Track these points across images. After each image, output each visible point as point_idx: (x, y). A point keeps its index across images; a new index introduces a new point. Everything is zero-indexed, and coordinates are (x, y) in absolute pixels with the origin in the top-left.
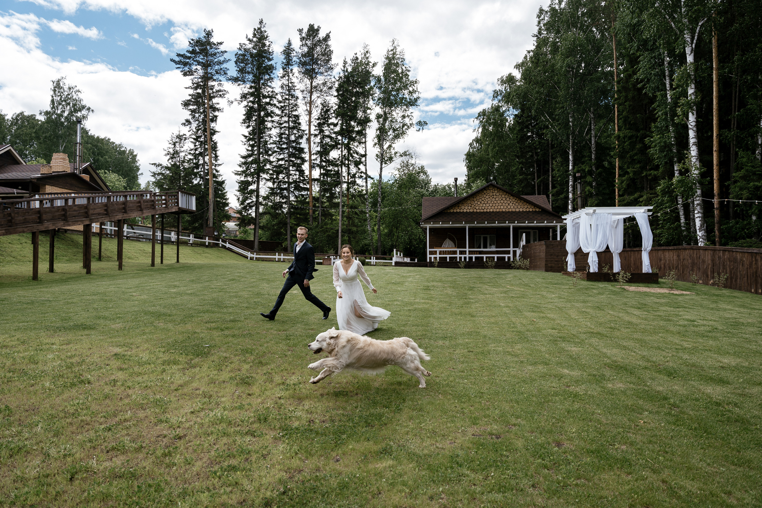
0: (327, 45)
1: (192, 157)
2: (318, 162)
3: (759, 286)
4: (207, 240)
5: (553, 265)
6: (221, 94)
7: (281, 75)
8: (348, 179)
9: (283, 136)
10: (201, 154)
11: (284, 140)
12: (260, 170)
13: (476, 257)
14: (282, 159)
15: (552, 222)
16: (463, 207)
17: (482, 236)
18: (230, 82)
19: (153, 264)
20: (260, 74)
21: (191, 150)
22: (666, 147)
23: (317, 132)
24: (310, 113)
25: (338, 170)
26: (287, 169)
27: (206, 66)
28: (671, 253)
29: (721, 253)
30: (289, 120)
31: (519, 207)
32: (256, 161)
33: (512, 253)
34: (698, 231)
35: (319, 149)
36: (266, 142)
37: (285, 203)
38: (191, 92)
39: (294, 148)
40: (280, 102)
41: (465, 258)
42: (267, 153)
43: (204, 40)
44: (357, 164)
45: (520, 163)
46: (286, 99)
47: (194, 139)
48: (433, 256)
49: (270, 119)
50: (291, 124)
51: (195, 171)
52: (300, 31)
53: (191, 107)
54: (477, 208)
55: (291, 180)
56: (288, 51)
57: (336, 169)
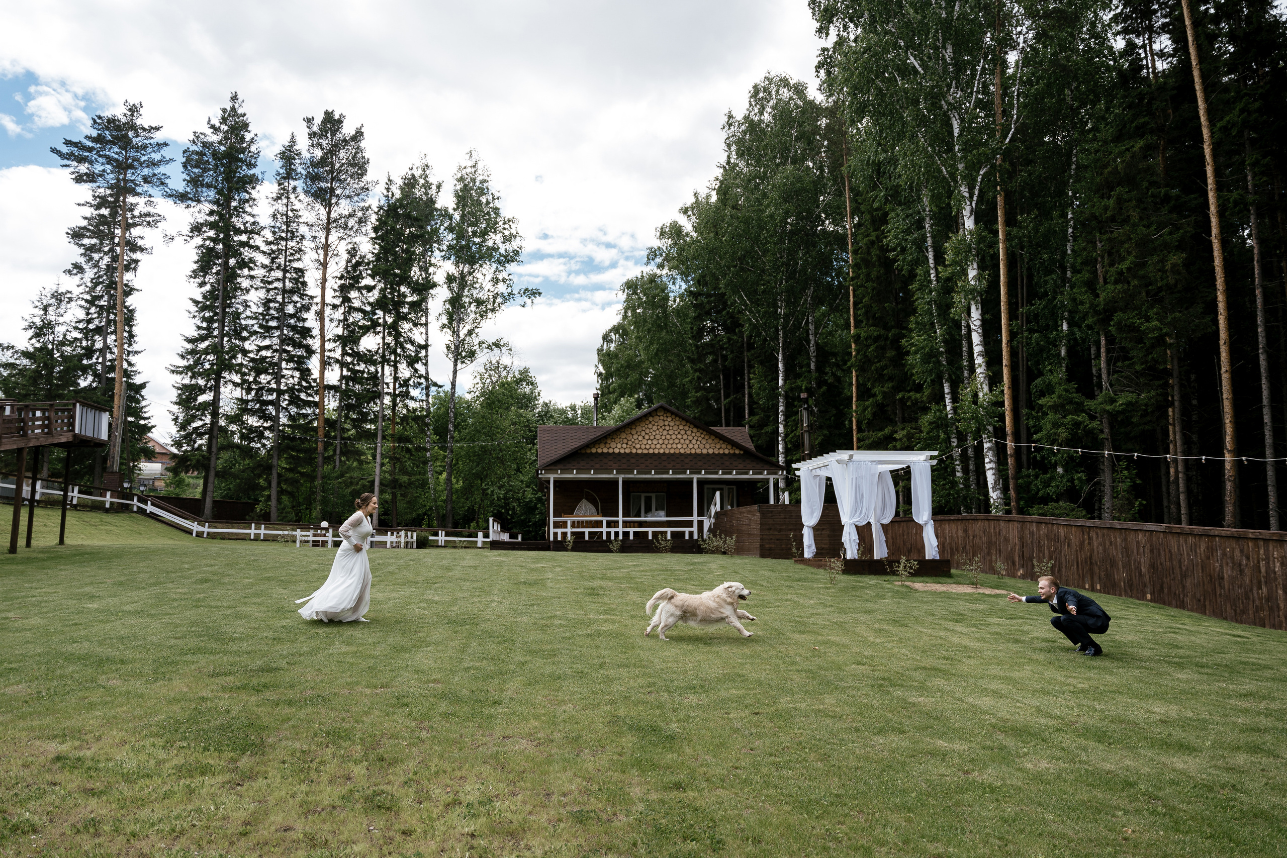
0: (358, 147)
1: (80, 336)
2: (338, 354)
3: (1096, 578)
4: (108, 498)
5: (773, 546)
6: (150, 220)
7: (275, 195)
8: (395, 389)
9: (272, 305)
10: (98, 330)
11: (272, 312)
12: (224, 365)
13: (635, 533)
14: (267, 348)
15: (761, 474)
16: (613, 445)
17: (643, 495)
18: (170, 201)
19: (13, 549)
20: (230, 190)
21: (80, 321)
22: (931, 356)
23: (338, 302)
24: (324, 265)
25: (377, 372)
26: (278, 364)
27: (121, 167)
28: (953, 526)
29: (1034, 527)
30: (284, 277)
31: (708, 446)
32: (216, 349)
33: (695, 524)
34: (991, 490)
35: (340, 331)
36: (237, 315)
37: (269, 428)
38: (89, 212)
39: (294, 328)
40: (268, 243)
41: (617, 534)
42: (237, 334)
43: (124, 120)
44: (412, 362)
45: (696, 371)
46: (282, 238)
47: (86, 301)
48: (560, 531)
49: (246, 272)
50: (289, 285)
51: (85, 362)
52: (309, 121)
53: (86, 241)
54: (638, 446)
55: (282, 387)
56: (288, 156)
57: (372, 369)
